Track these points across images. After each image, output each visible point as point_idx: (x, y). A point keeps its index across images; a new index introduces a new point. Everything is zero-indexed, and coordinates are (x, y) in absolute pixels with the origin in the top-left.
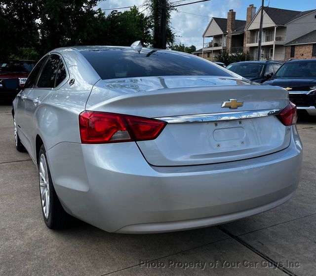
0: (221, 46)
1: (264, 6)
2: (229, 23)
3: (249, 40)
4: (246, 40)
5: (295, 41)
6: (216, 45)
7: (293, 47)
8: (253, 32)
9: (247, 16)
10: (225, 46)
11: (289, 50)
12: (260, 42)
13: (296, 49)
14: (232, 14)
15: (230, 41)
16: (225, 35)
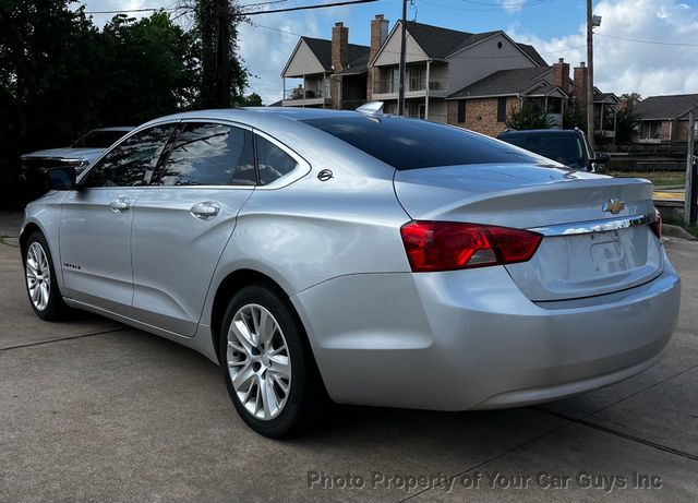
0: (320, 96)
1: (407, 19)
2: (336, 50)
3: (377, 86)
4: (372, 85)
5: (464, 90)
6: (311, 95)
7: (462, 103)
8: (386, 70)
9: (372, 37)
10: (329, 97)
11: (456, 110)
12: (402, 92)
13: (468, 107)
14: (342, 31)
15: (339, 87)
16: (328, 75)
